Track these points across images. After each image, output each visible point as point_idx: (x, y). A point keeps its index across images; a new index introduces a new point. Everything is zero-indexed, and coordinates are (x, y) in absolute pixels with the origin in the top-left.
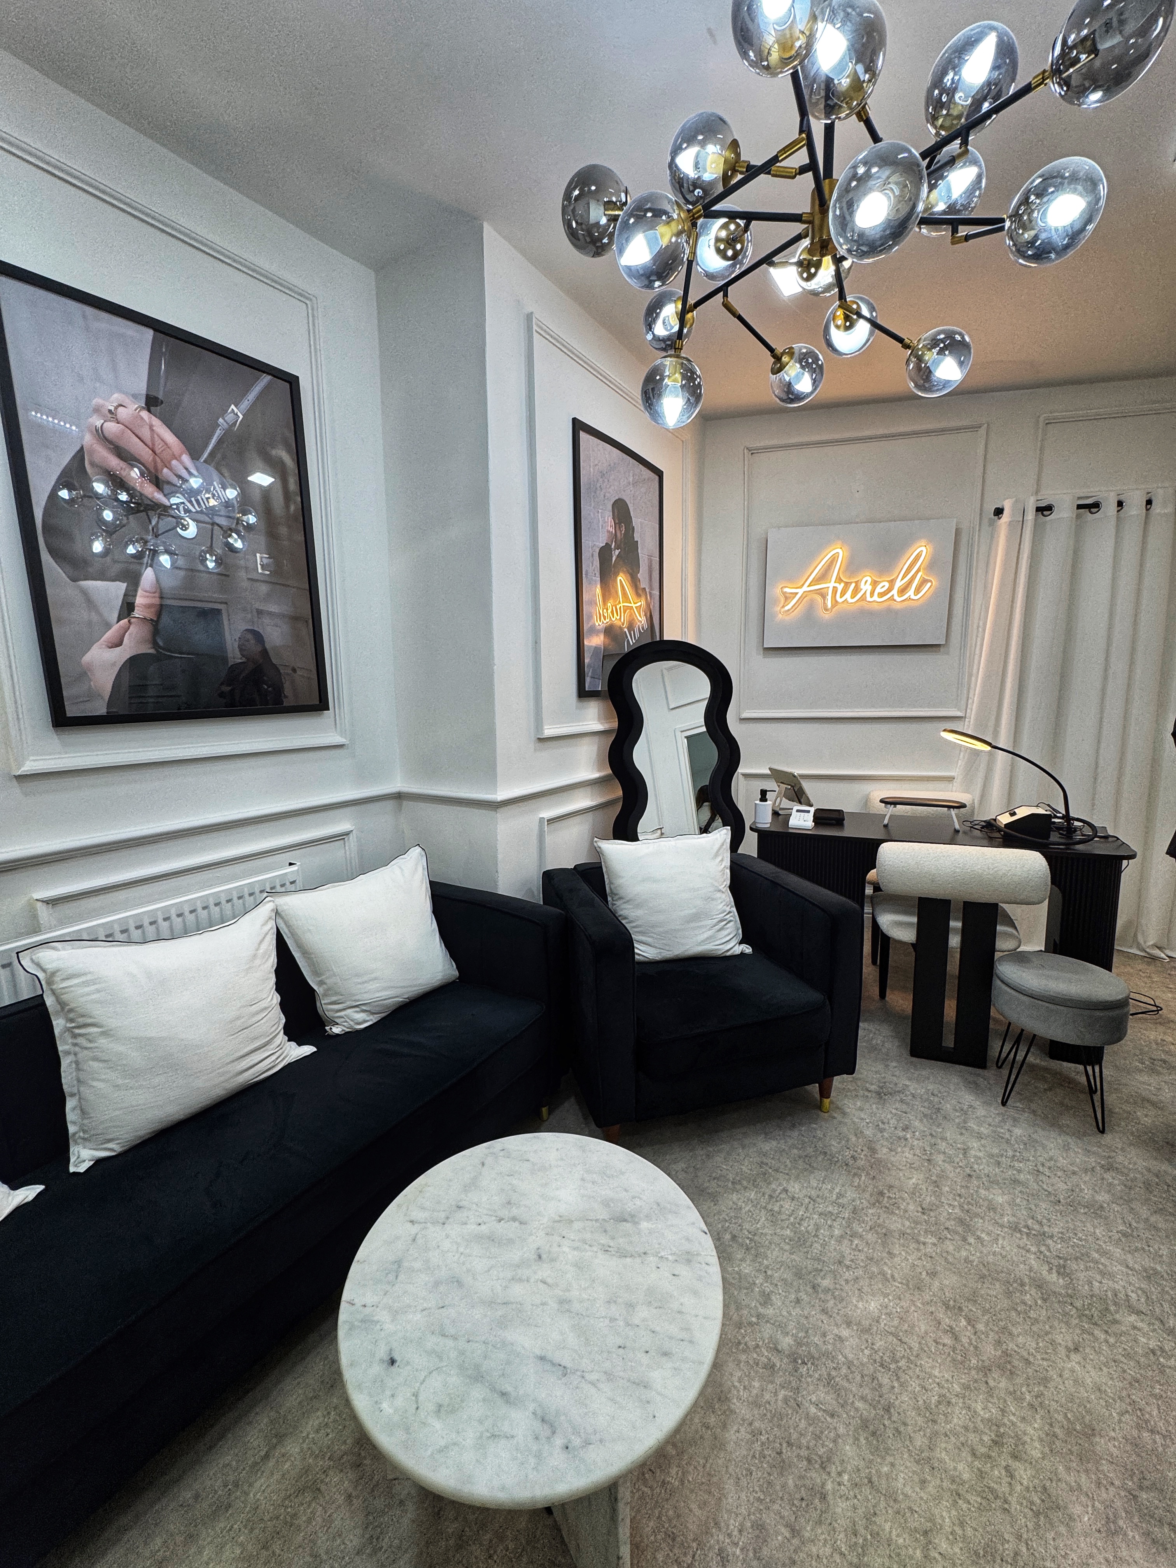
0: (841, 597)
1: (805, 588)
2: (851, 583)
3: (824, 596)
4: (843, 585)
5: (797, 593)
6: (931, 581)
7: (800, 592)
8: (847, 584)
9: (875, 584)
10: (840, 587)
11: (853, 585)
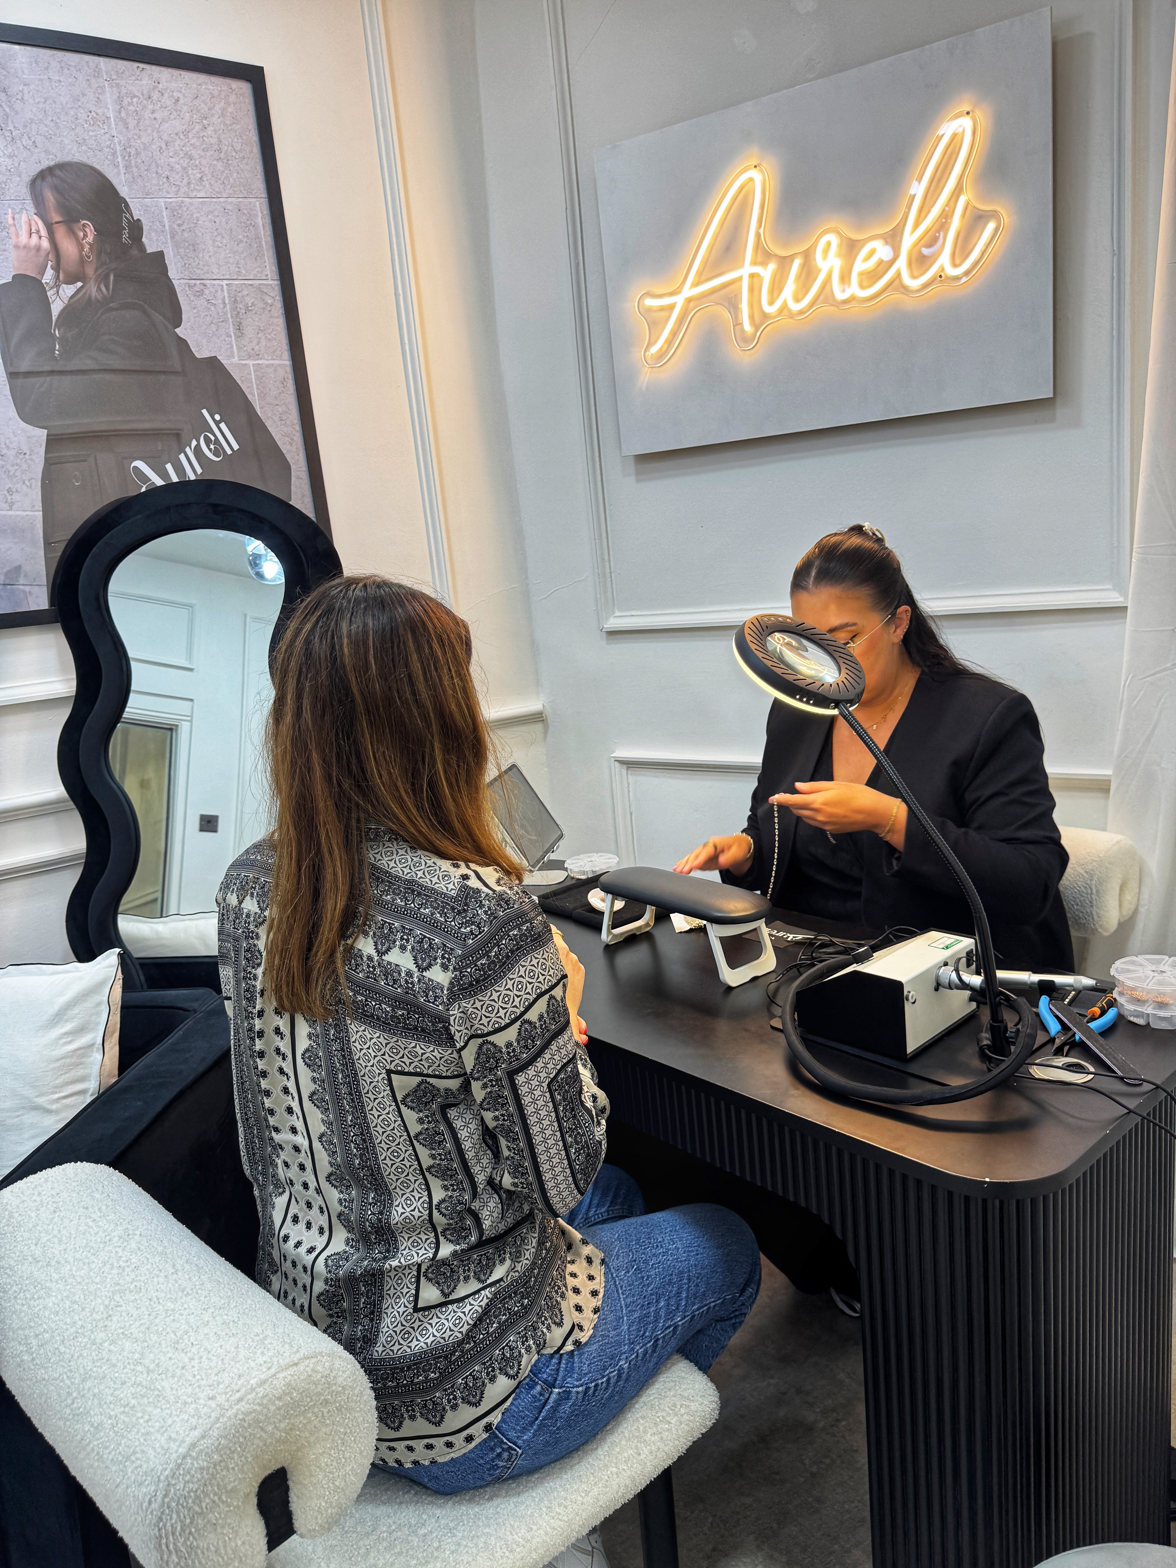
0: (771, 303)
1: (688, 292)
2: (792, 258)
3: (733, 305)
4: (772, 266)
5: (672, 307)
6: (994, 215)
7: (679, 300)
8: (784, 262)
9: (851, 248)
10: (767, 272)
11: (797, 263)
